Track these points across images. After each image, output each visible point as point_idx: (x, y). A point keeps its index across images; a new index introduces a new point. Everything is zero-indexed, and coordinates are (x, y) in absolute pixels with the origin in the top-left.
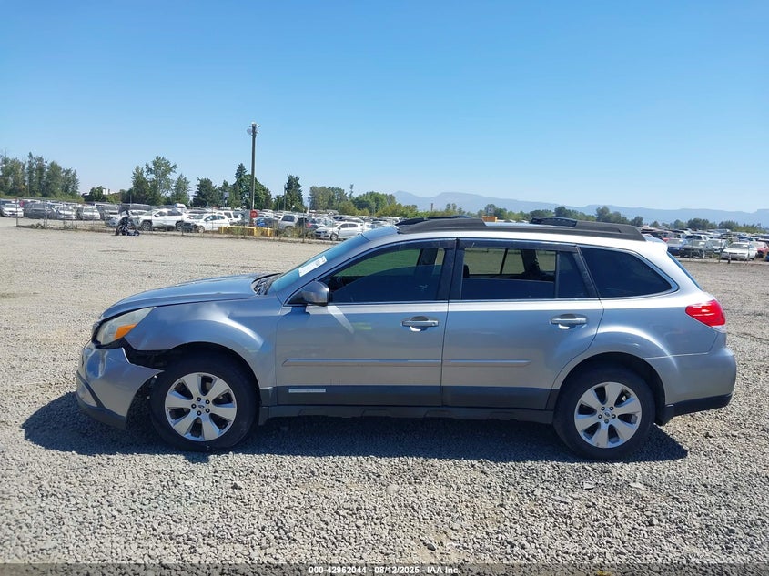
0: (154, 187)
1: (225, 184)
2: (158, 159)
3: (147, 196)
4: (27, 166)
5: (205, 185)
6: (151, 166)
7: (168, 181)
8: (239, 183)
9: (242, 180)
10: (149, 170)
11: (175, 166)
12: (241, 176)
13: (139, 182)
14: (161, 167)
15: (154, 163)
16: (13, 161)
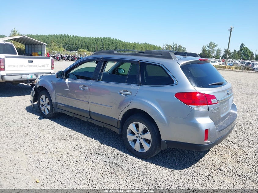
0: (209, 52)
1: (235, 51)
2: (211, 43)
3: (206, 55)
4: (172, 47)
5: (227, 51)
6: (209, 45)
7: (214, 50)
8: (241, 50)
9: (242, 49)
10: (208, 47)
11: (217, 45)
12: (242, 47)
13: (204, 51)
14: (212, 45)
15: (210, 44)
16: (169, 45)
